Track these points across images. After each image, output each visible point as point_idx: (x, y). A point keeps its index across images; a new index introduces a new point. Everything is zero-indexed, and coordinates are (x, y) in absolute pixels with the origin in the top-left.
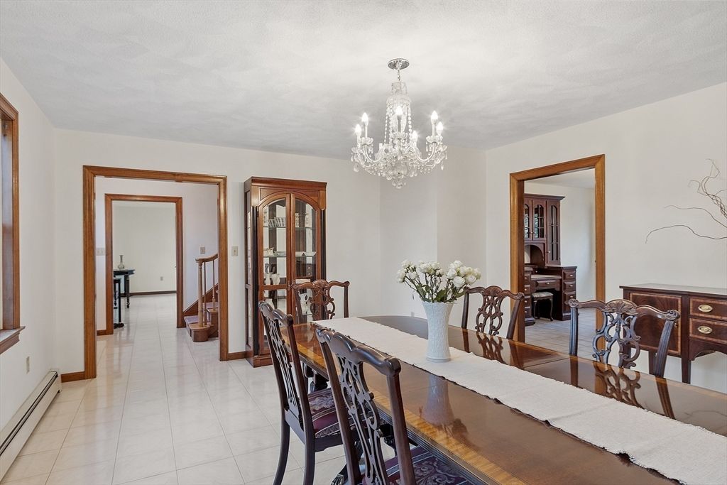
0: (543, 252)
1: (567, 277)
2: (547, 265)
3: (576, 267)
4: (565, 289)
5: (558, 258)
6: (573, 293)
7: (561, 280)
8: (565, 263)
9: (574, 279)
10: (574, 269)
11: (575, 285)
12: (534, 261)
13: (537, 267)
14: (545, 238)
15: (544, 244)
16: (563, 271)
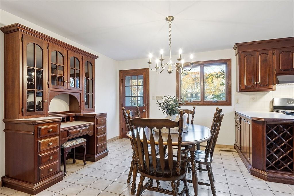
0: (79, 101)
1: (99, 122)
2: (83, 113)
3: (106, 114)
4: (97, 132)
5: (93, 106)
6: (104, 135)
7: (94, 125)
8: (98, 110)
9: (105, 124)
10: (105, 115)
11: (105, 129)
12: (73, 109)
13: (74, 114)
14: (81, 89)
15: (80, 94)
16: (96, 117)
